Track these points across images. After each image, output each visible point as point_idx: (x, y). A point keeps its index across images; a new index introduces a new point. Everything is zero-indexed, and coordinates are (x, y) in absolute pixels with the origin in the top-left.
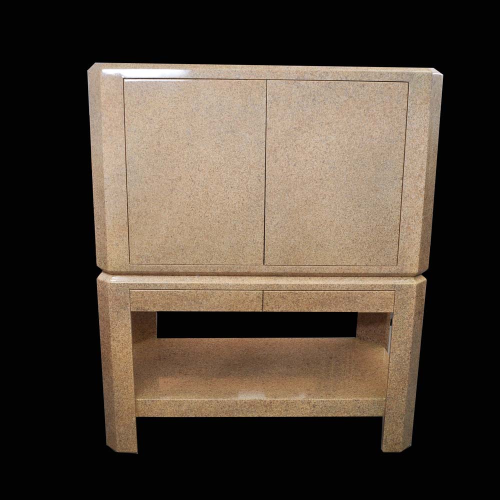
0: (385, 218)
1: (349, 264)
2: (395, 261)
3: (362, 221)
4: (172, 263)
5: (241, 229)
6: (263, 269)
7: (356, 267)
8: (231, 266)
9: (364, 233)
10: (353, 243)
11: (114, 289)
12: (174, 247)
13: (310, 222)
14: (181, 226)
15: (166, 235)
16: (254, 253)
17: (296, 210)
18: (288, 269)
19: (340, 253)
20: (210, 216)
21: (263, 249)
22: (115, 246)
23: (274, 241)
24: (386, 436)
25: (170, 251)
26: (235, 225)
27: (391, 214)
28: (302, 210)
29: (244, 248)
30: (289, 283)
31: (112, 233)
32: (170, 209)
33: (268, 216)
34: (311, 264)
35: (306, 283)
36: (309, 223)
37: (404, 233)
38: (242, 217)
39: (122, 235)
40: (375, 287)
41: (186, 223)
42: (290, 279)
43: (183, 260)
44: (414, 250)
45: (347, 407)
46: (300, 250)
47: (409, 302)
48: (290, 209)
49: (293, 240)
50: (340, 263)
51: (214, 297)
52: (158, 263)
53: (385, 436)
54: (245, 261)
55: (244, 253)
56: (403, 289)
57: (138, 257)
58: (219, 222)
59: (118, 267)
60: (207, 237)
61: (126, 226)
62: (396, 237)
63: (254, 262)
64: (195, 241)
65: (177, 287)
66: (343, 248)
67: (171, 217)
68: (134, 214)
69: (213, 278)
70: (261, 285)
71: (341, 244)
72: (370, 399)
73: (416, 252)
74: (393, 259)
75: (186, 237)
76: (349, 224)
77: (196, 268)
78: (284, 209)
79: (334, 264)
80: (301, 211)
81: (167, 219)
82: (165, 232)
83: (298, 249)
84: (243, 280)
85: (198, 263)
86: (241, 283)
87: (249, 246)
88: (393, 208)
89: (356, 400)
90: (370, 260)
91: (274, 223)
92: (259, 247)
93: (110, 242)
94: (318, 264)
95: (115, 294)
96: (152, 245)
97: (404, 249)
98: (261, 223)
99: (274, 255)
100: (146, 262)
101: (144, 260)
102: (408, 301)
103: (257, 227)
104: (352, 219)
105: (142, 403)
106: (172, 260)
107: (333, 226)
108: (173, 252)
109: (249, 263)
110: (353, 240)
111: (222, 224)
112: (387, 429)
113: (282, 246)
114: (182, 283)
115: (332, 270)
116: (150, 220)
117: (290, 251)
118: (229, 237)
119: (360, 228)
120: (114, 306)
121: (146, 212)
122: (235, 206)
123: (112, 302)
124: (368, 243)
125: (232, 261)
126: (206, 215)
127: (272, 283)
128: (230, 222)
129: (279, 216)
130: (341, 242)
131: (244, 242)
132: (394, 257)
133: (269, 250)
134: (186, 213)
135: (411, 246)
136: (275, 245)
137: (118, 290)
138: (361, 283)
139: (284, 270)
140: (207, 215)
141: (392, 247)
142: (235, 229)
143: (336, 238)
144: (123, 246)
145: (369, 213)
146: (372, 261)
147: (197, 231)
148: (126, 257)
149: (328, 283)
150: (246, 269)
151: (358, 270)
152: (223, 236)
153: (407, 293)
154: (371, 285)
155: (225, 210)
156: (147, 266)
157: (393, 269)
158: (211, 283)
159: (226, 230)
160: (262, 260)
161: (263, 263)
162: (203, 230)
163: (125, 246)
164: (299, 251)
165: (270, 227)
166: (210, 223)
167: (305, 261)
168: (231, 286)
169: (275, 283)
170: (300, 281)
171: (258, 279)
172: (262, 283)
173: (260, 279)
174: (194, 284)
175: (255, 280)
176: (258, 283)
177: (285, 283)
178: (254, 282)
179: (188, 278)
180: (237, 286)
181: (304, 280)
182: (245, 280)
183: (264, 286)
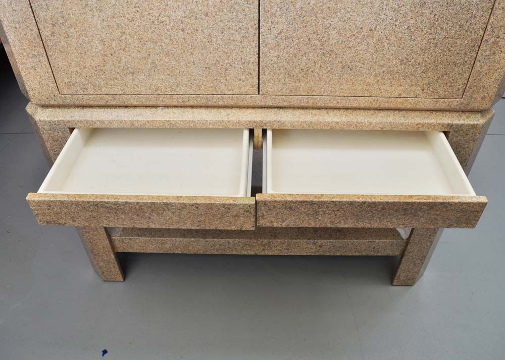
0: (460, 26)
1: (389, 95)
2: (461, 92)
3: (422, 31)
4: (120, 92)
5: (220, 42)
6: (258, 100)
7: (399, 100)
8: (208, 96)
9: (422, 50)
10: (401, 64)
11: (46, 127)
12: (117, 70)
13: (336, 31)
14: (123, 38)
15: (102, 52)
16: (243, 77)
17: (313, 9)
18: (295, 100)
19: (378, 78)
20: (168, 22)
21: (257, 72)
22: (31, 71)
23: (275, 59)
24: (400, 274)
25: (115, 76)
26: (209, 35)
27: (473, 20)
28: (322, 10)
29: (226, 70)
30: (297, 119)
31: (22, 51)
32: (101, 11)
33: (265, 20)
34: (331, 94)
35: (321, 119)
36: (334, 32)
37: (485, 51)
38: (221, 21)
39: (36, 53)
40: (423, 126)
41: (130, 34)
42: (298, 112)
43: (137, 89)
44: (494, 77)
45: (359, 248)
46: (316, 74)
47: (465, 146)
48: (302, 8)
49: (304, 58)
50: (376, 93)
51: (169, 210)
52: (99, 92)
53: (398, 273)
54: (230, 88)
55: (228, 78)
56: (462, 130)
57: (69, 85)
58: (183, 30)
59: (45, 98)
60: (167, 54)
61: (38, 40)
62: (472, 56)
63: (243, 91)
64: (150, 60)
65: (132, 124)
66: (384, 72)
67: (105, 23)
68: (46, 20)
69: (184, 112)
70: (255, 122)
71: (382, 66)
72: (388, 241)
73: (496, 79)
74: (459, 89)
75: (134, 55)
76: (400, 35)
77: (157, 99)
78: (292, 8)
79: (366, 95)
80: (322, 13)
81: (99, 27)
82: (100, 48)
83: (312, 72)
84: (229, 115)
85: (159, 92)
86: (225, 119)
87: (235, 67)
88: (478, 10)
89: (371, 242)
90: (423, 90)
91: (275, 32)
92: (250, 69)
93: (22, 64)
94: (343, 94)
95: (51, 134)
96: (85, 67)
97: (479, 75)
98: (253, 31)
99: (275, 81)
100: (81, 91)
101: (79, 88)
102: (464, 144)
103: (246, 38)
104: (406, 27)
105: (119, 240)
106: (119, 88)
107: (373, 37)
108: (118, 77)
109: (236, 91)
110: (402, 61)
111: (188, 33)
112: (403, 268)
113: (288, 67)
114: (140, 119)
115: (363, 102)
116: (72, 30)
117: (300, 75)
118: (202, 54)
119: (416, 42)
120: (54, 148)
121: (63, 17)
122: (208, 4)
123: (49, 143)
124: (425, 66)
125: (210, 89)
126: (161, 19)
127: (271, 120)
128: (202, 31)
129: (284, 20)
130: (382, 63)
131: (226, 61)
132: (460, 87)
133: (266, 73)
134: (127, 16)
135: (492, 71)
136: (275, 66)
137: (53, 128)
138: (402, 120)
139: (290, 102)
140: (163, 19)
141: (461, 72)
142: (210, 42)
143: (375, 56)
144: (44, 70)
145: (436, 17)
146: (425, 91)
147: (149, 45)
148: (52, 85)
149: (355, 121)
150: (232, 99)
151: (402, 103)
152: (192, 53)
153: (467, 135)
154: (417, 125)
155: (192, 11)
156: (85, 97)
157: (455, 103)
158: (181, 119)
159: (195, 42)
160: (256, 88)
161: (257, 91)
162: (159, 44)
163: (45, 69)
164: (314, 75)
165: (268, 38)
166: (169, 33)
167: (322, 90)
168: (210, 123)
169: (275, 119)
170: (312, 117)
171: (250, 113)
172: (255, 119)
173: (253, 113)
174: (157, 121)
175: (245, 114)
176: (249, 120)
177: (291, 120)
178: (244, 117)
179: (147, 112)
180: (219, 124)
181: (319, 114)
182: (231, 115)
183: (259, 124)
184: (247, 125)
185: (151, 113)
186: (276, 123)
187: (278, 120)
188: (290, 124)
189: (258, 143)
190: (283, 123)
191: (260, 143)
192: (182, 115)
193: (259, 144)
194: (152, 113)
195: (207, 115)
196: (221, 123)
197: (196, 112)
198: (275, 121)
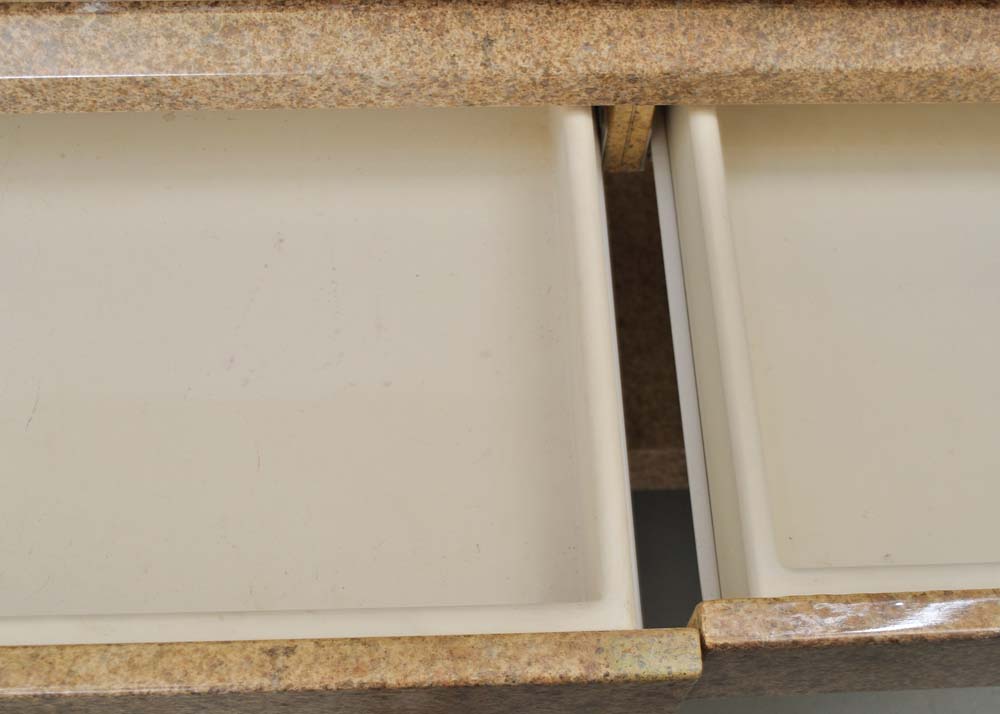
30: (864, 63)
69: (230, 30)
84: (489, 41)
86: (471, 66)
127: (726, 68)
158: (219, 73)
168: (384, 89)
169: (746, 64)
170: (947, 49)
171: (610, 31)
172: (639, 65)
173: (626, 32)
174: (77, 84)
175: (583, 40)
176: (606, 70)
177: (832, 66)
178: (577, 55)
179: (15, 33)
180: (435, 89)
181: (984, 34)
182: (500, 43)
183: (654, 86)
184: (590, 91)
185: (39, 44)
186: (749, 81)
187: (762, 68)
188: (821, 85)
189: (628, 145)
190: (788, 83)
191: (637, 149)
192: (222, 52)
193: (630, 152)
194: (43, 37)
195: (368, 45)
196: (445, 85)
197: (304, 30)
198: (745, 73)
